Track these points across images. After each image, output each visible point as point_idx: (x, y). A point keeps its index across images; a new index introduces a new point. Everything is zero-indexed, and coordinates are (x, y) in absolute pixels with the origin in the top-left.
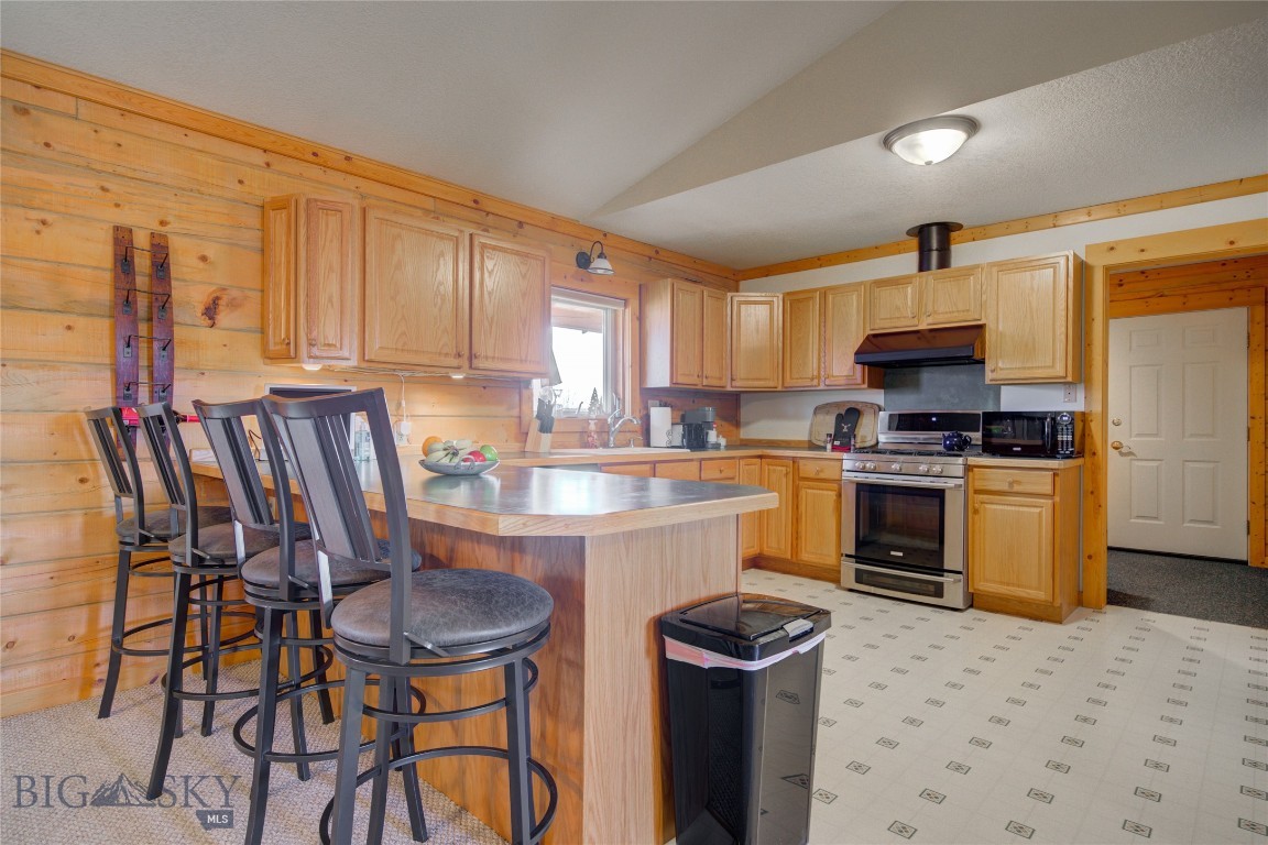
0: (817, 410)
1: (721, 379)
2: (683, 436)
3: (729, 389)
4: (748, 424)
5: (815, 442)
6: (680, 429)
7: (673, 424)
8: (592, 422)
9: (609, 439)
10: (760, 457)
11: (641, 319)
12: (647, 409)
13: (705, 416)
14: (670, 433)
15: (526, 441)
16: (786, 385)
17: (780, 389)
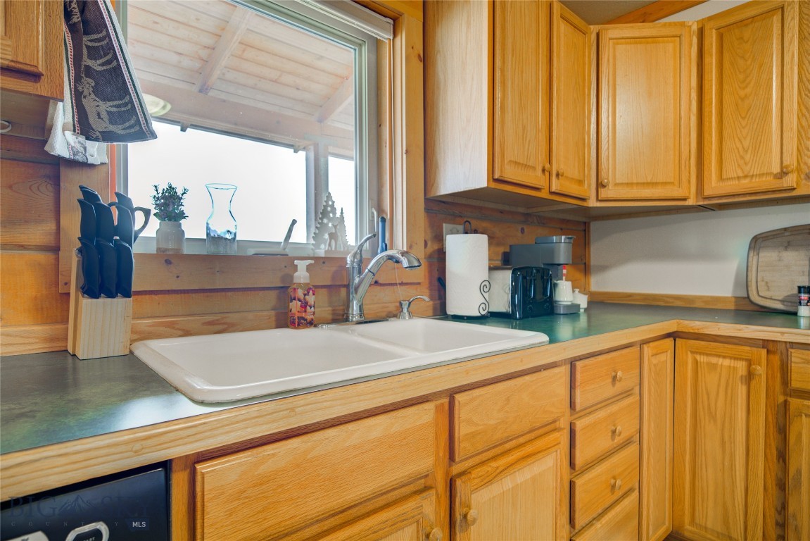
0: (758, 242)
1: (580, 182)
2: (514, 291)
3: (592, 203)
4: (603, 268)
5: (755, 298)
6: (506, 277)
7: (491, 269)
8: (302, 265)
9: (348, 304)
10: (673, 336)
11: (426, 59)
12: (440, 239)
13: (552, 252)
14: (485, 287)
15: (65, 320)
16: (707, 192)
17: (691, 202)
